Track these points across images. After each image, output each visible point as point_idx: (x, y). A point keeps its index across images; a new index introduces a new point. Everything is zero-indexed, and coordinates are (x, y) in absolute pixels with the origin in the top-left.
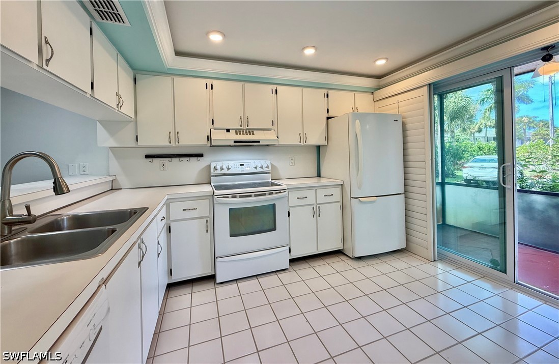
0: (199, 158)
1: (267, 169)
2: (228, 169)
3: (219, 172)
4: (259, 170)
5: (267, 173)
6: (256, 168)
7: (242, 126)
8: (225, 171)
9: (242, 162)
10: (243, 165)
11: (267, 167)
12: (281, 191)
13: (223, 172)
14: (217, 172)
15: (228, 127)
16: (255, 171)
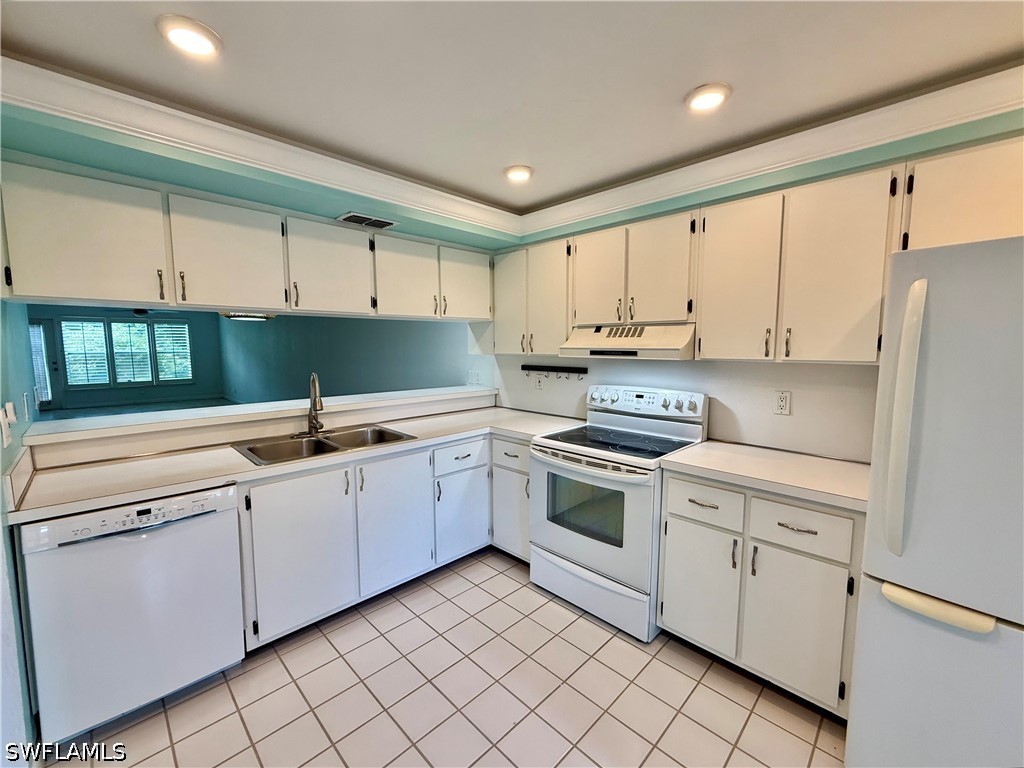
0: (582, 376)
1: (691, 414)
2: (613, 401)
3: (597, 404)
4: (672, 412)
5: (694, 423)
6: (666, 406)
7: (622, 319)
8: (607, 405)
9: (640, 390)
10: (642, 397)
11: (693, 407)
12: (638, 470)
13: (604, 405)
14: (595, 404)
15: (599, 322)
16: (663, 412)
